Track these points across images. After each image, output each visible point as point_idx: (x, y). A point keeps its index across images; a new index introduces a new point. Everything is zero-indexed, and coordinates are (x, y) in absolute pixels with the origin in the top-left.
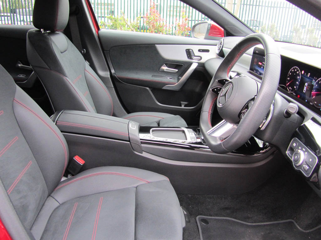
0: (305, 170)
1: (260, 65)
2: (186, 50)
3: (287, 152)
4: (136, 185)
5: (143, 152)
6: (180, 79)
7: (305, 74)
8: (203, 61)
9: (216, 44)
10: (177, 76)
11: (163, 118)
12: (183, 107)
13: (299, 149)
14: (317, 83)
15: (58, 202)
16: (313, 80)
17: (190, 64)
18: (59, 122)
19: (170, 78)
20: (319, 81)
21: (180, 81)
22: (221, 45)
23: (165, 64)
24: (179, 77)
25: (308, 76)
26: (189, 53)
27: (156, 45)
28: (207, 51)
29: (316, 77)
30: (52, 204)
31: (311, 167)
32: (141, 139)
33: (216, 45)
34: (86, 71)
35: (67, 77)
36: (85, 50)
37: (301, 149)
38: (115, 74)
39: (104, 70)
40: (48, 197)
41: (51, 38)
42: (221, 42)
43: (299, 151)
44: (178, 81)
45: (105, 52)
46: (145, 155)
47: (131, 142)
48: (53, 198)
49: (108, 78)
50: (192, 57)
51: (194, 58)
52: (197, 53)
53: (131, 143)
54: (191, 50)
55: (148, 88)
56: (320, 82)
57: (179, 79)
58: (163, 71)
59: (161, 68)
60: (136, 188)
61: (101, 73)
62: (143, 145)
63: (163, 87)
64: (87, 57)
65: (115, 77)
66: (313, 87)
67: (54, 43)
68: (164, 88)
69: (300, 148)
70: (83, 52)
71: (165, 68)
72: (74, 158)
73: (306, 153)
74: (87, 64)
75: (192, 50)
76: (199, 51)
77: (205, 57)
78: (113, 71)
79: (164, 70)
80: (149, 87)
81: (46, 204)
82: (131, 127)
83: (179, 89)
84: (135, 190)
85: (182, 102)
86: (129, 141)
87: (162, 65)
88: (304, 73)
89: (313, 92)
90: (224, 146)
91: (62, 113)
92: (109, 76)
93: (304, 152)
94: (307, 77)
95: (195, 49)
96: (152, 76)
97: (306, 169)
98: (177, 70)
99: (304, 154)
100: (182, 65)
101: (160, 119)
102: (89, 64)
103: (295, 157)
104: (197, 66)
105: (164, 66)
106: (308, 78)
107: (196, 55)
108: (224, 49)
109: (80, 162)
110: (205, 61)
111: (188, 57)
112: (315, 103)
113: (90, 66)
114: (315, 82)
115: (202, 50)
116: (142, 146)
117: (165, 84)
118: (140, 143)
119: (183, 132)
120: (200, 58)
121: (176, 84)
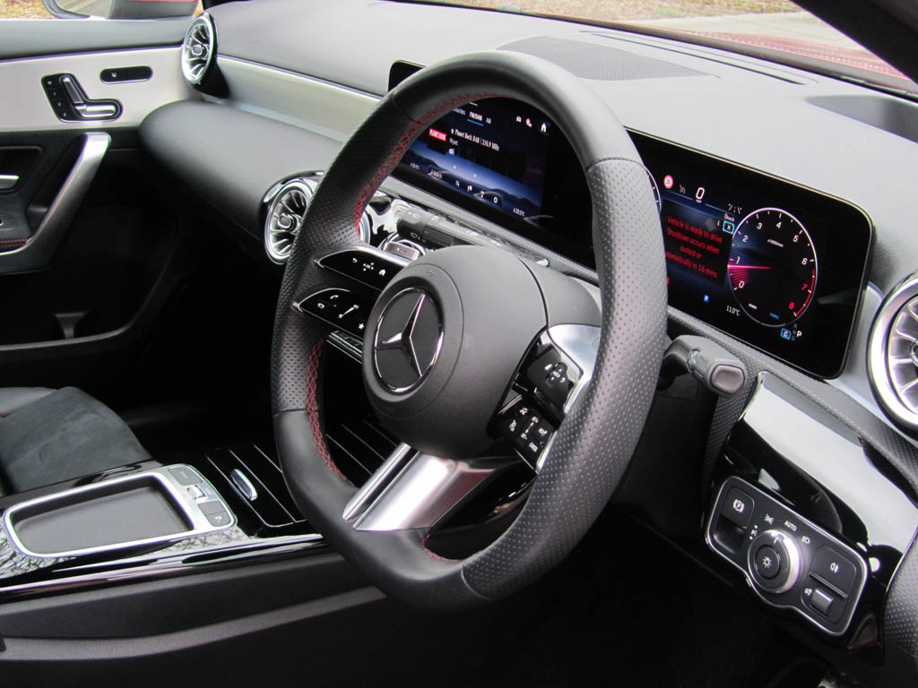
0: (816, 609)
1: (437, 140)
2: (45, 80)
3: (708, 540)
5: (8, 641)
6: (45, 215)
7: (683, 190)
8: (127, 120)
9: (177, 39)
10: (18, 206)
11: (4, 417)
13: (769, 527)
14: (744, 229)
16: (726, 217)
17: (77, 141)
20: (753, 221)
21: (43, 226)
22: (207, 41)
24: (28, 205)
25: (699, 199)
26: (61, 93)
28: (143, 73)
29: (736, 205)
31: (845, 596)
33: (179, 44)
37: (778, 525)
42: (203, 30)
43: (774, 533)
44: (33, 230)
50: (78, 108)
51: (84, 111)
52: (94, 88)
54: (67, 80)
56: (760, 224)
57: (33, 222)
66: (730, 242)
69: (769, 519)
73: (805, 539)
75: (72, 77)
76: (107, 76)
77: (137, 103)
85: (60, 316)
88: (675, 186)
89: (734, 263)
90: (472, 586)
93: (797, 535)
94: (694, 204)
95: (86, 72)
97: (825, 606)
98: (14, 178)
99: (799, 545)
100: (36, 152)
103: (760, 564)
104: (111, 147)
106: (701, 207)
107: (92, 96)
108: (220, 60)
110: (141, 121)
111: (60, 113)
112: (750, 310)
114: (736, 223)
115: (118, 71)
119: (155, 485)
120: (112, 108)
121: (29, 242)
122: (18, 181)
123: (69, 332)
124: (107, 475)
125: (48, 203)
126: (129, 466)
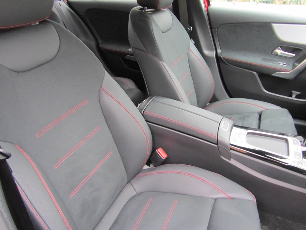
4: (215, 196)
5: (232, 159)
6: (297, 66)
10: (292, 62)
11: (267, 110)
12: (293, 98)
15: (136, 191)
18: (146, 111)
19: (284, 64)
21: (295, 68)
23: (281, 47)
24: (295, 62)
27: (272, 24)
30: (129, 192)
32: (231, 144)
34: (190, 51)
35: (163, 61)
36: (191, 27)
38: (221, 54)
39: (210, 49)
40: (127, 183)
41: (152, 18)
44: (293, 69)
45: (213, 29)
46: (233, 162)
47: (219, 145)
48: (131, 185)
49: (214, 57)
53: (219, 147)
55: (255, 73)
57: (294, 66)
58: (277, 55)
59: (274, 51)
60: (216, 199)
61: (206, 52)
62: (232, 151)
63: (273, 73)
64: (193, 35)
65: (220, 58)
67: (155, 22)
68: (274, 75)
70: (189, 30)
71: (279, 51)
72: (157, 151)
74: (192, 43)
78: (219, 51)
79: (278, 53)
80: (257, 72)
81: (124, 190)
82: (222, 127)
83: (293, 78)
84: (213, 202)
85: (293, 92)
86: (217, 144)
87: (276, 48)
91: (152, 101)
92: (214, 56)
96: (263, 59)
98: (294, 55)
100: (302, 50)
101: (262, 109)
102: (194, 43)
105: (279, 49)
109: (162, 156)
113: (195, 44)
116: (230, 153)
117: (276, 70)
118: (230, 149)
119: (287, 141)
121: (291, 72)
122: (295, 56)
123: (294, 96)
124: (288, 135)
125: (300, 63)
126: (294, 135)
